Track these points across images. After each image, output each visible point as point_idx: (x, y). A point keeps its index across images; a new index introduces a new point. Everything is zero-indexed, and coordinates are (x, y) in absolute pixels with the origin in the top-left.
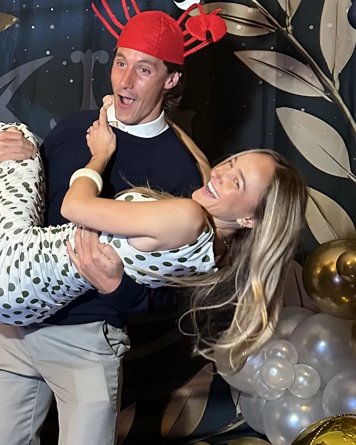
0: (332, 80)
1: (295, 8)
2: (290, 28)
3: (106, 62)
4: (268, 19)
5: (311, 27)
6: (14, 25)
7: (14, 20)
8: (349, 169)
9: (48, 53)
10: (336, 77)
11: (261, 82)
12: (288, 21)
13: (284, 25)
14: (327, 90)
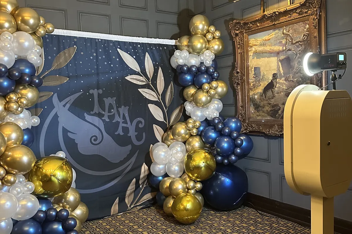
0: (160, 96)
1: (152, 77)
2: (151, 82)
3: (102, 93)
4: (146, 80)
5: (155, 82)
6: (68, 81)
7: (68, 79)
8: (163, 119)
9: (82, 90)
10: (160, 95)
11: (144, 97)
12: (150, 80)
13: (149, 82)
14: (159, 99)
